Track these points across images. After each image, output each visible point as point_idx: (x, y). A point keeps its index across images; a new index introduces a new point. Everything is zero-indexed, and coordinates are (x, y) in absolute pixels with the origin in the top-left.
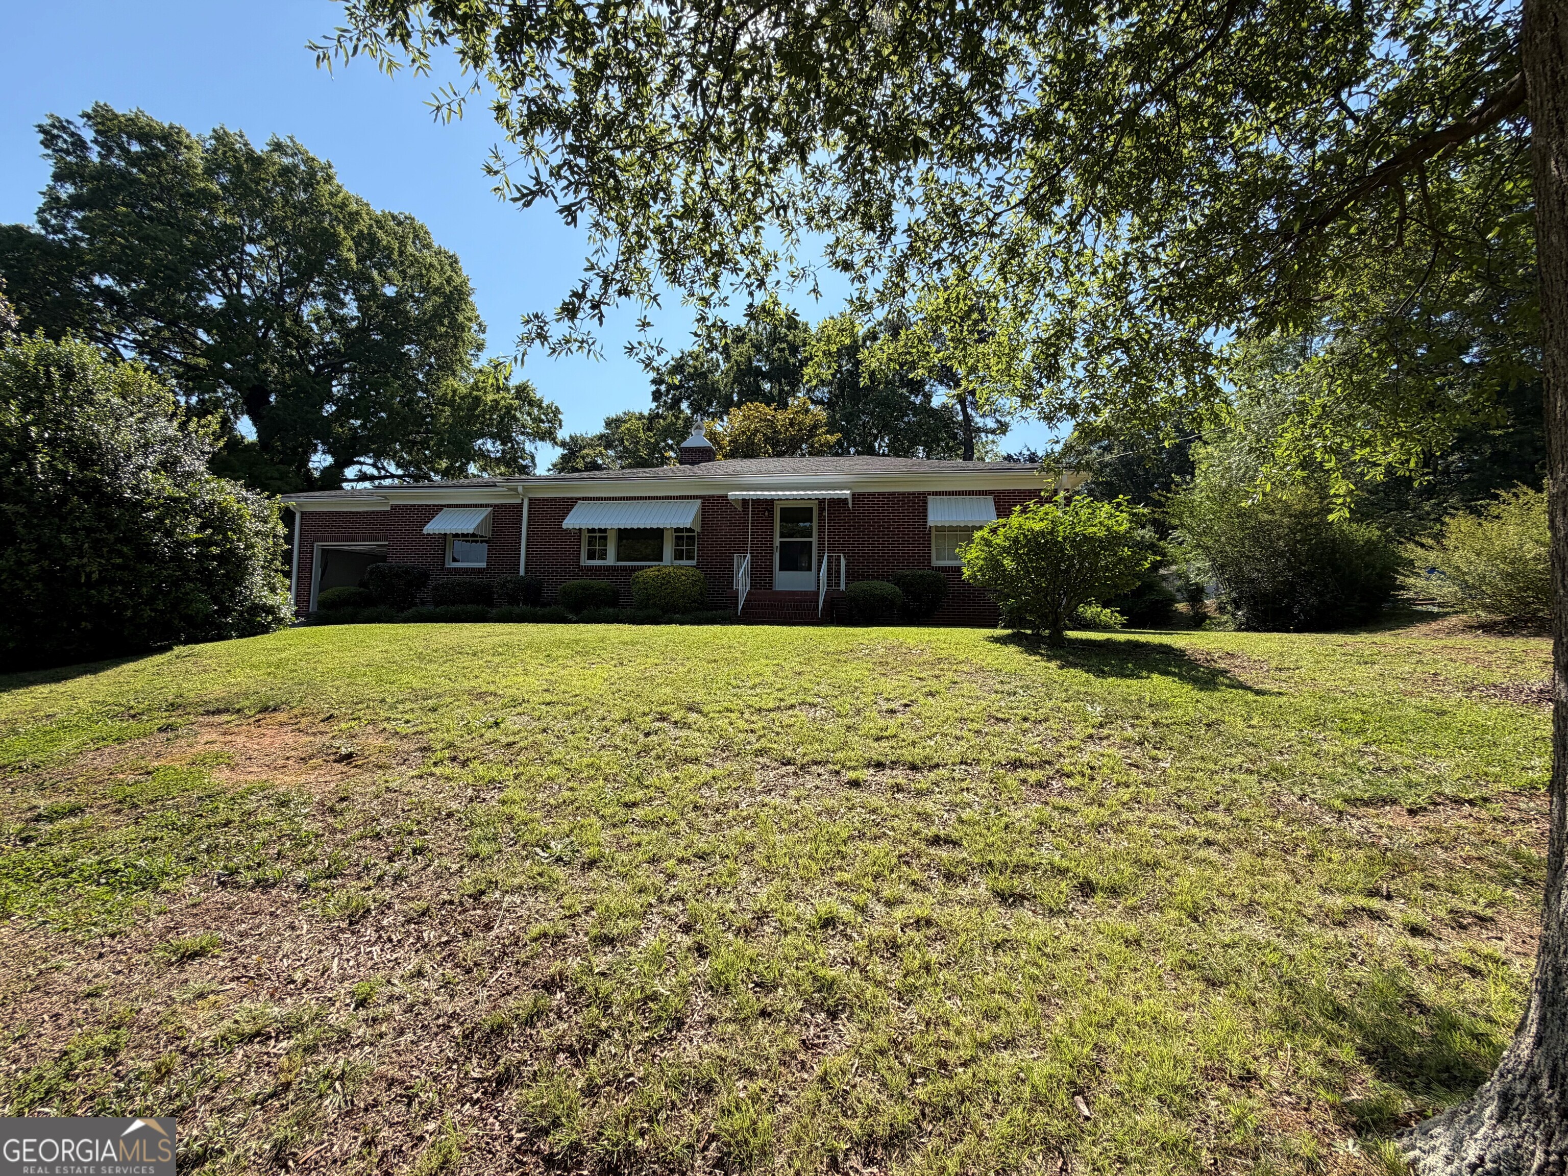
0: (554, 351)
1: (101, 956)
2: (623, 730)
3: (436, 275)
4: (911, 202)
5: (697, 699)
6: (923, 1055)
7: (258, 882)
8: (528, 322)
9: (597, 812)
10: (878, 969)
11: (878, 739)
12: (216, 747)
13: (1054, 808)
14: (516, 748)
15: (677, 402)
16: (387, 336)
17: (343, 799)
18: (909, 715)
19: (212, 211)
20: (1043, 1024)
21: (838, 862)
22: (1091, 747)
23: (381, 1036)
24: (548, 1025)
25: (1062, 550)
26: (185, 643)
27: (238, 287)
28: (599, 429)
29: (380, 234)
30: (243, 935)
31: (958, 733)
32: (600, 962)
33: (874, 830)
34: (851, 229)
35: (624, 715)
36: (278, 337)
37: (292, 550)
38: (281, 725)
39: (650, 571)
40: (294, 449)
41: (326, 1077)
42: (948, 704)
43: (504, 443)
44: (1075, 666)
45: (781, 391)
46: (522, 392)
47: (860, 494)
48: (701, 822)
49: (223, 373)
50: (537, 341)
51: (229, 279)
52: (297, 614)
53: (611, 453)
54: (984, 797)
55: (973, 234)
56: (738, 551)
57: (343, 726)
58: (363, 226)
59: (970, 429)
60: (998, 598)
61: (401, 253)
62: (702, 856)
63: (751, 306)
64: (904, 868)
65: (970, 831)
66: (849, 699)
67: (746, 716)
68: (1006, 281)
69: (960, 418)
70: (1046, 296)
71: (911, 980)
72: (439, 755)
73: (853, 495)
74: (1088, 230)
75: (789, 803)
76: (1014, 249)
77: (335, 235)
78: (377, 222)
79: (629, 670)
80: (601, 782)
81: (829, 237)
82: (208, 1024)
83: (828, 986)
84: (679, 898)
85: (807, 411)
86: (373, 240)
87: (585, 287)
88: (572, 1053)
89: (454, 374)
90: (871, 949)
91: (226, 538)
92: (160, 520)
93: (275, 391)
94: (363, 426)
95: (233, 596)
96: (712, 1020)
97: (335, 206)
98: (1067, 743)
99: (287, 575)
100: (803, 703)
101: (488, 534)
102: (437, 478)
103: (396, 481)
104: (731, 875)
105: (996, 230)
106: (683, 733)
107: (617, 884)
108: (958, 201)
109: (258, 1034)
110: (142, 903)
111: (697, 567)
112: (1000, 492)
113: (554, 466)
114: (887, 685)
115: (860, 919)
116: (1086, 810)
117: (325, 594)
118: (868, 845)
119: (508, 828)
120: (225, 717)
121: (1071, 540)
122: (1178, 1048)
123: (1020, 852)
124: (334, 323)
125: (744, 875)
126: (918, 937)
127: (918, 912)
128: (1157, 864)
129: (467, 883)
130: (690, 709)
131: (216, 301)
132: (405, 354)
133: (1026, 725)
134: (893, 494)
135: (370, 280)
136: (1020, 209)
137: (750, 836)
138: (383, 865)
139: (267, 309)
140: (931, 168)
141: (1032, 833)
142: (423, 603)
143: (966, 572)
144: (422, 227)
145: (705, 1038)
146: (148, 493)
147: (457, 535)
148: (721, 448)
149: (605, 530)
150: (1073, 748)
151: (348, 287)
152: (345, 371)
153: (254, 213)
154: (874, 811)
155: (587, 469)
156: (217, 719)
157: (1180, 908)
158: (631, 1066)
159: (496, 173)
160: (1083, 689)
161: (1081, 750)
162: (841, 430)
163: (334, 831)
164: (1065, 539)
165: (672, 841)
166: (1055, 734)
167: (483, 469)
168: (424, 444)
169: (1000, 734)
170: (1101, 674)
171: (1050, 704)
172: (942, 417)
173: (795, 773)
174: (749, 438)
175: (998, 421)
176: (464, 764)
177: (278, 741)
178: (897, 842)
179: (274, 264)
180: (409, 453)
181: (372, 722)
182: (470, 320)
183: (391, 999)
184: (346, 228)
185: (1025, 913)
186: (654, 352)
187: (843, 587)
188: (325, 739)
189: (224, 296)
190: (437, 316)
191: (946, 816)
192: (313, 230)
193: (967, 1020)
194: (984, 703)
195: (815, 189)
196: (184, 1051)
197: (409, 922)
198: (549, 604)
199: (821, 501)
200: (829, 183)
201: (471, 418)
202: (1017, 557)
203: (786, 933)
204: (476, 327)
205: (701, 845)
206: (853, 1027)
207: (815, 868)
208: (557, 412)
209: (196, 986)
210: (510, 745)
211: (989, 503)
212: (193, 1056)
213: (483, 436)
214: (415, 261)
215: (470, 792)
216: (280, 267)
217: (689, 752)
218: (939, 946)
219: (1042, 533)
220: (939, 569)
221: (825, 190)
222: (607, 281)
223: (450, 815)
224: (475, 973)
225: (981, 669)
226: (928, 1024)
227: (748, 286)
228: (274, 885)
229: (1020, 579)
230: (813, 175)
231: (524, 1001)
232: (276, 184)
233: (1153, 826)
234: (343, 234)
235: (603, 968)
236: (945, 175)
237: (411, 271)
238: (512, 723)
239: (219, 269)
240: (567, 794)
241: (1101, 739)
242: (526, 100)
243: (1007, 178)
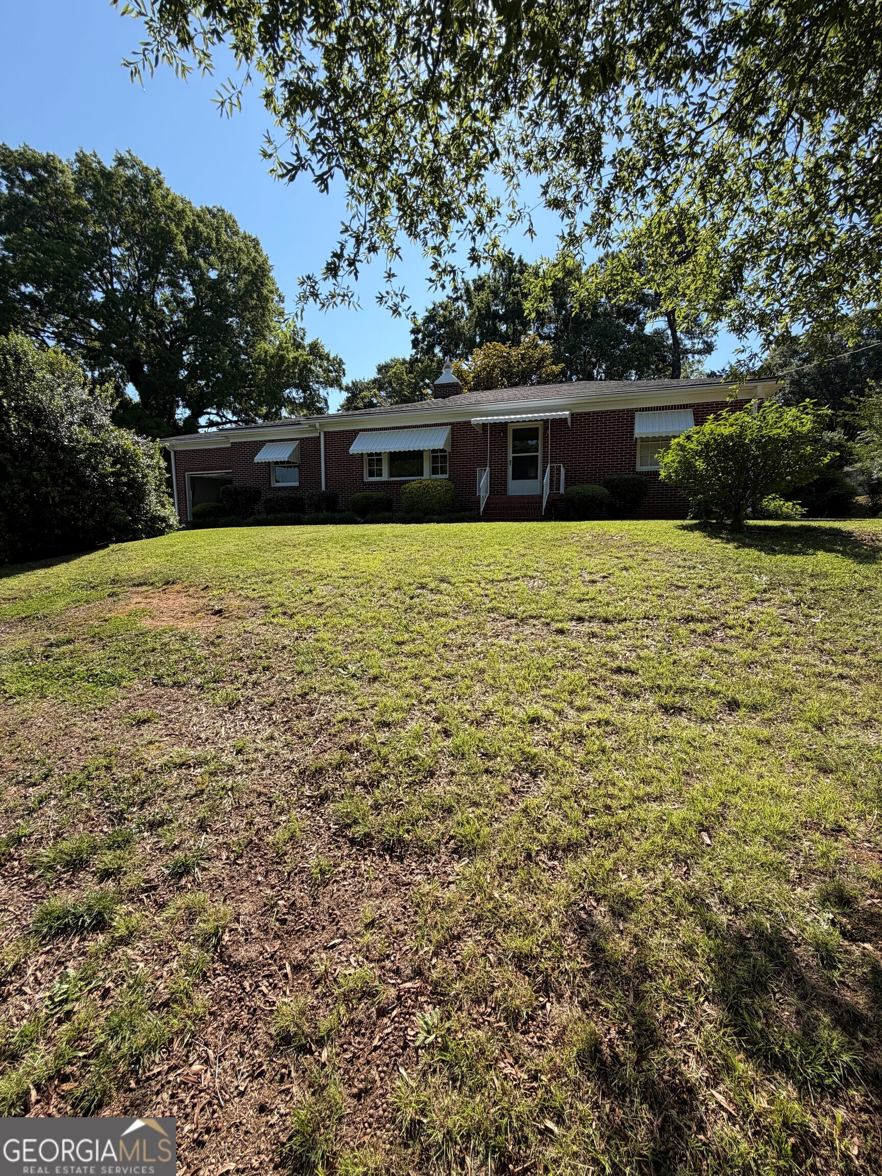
0: (324, 305)
1: (96, 720)
2: (394, 595)
3: (244, 257)
4: (619, 132)
5: (448, 573)
6: (594, 801)
7: (175, 683)
8: (302, 283)
9: (378, 647)
10: (567, 749)
11: (580, 601)
12: (142, 606)
13: (716, 650)
14: (324, 606)
15: (431, 347)
16: (215, 312)
17: (218, 637)
18: (606, 584)
19: (86, 223)
20: (684, 788)
21: (544, 682)
22: (754, 607)
23: (252, 769)
24: (350, 770)
25: (747, 451)
26: (116, 542)
27: (111, 283)
28: (373, 374)
29: (202, 228)
30: (170, 712)
31: (644, 597)
32: (381, 736)
33: (572, 662)
34: (563, 166)
35: (396, 585)
36: (143, 320)
37: (171, 477)
38: (178, 592)
39: (414, 483)
40: (164, 405)
41: (223, 789)
42: (638, 576)
43: (304, 392)
44: (749, 546)
45: (515, 331)
46: (314, 348)
47: (577, 414)
48: (448, 655)
49: (111, 352)
50: (311, 299)
51: (105, 278)
52: (180, 522)
53: (383, 393)
54: (659, 642)
55: (675, 156)
56: (480, 466)
57: (215, 592)
58: (188, 222)
59: (678, 351)
60: (689, 494)
61: (218, 241)
62: (449, 676)
63: (473, 250)
64: (593, 688)
65: (645, 665)
66: (560, 572)
67: (482, 585)
68: (705, 201)
69: (670, 342)
70: (745, 210)
71: (590, 757)
72: (275, 611)
73: (572, 415)
74: (790, 137)
75: (510, 644)
76: (715, 167)
77: (169, 232)
78: (198, 216)
79: (399, 554)
80: (381, 629)
81: (544, 177)
82: (156, 757)
83: (533, 758)
84: (432, 701)
85: (537, 346)
86: (197, 234)
87: (342, 248)
88: (365, 786)
89: (265, 338)
90: (564, 737)
91: (129, 471)
92: (88, 459)
93: (147, 363)
94: (207, 385)
95: (139, 510)
96: (453, 773)
97: (167, 207)
98: (733, 605)
99: (171, 495)
100: (525, 576)
101: (297, 460)
102: (260, 421)
103: (234, 426)
104: (468, 688)
105: (697, 149)
106: (438, 597)
107: (392, 692)
108: (663, 124)
109: (184, 764)
110: (113, 692)
111: (449, 479)
112: (699, 405)
113: (342, 406)
114: (591, 563)
115: (557, 719)
116: (741, 652)
117: (196, 508)
118: (567, 672)
119: (321, 656)
120: (145, 588)
121: (755, 441)
122: (785, 808)
123: (683, 680)
124: (178, 305)
125: (477, 688)
126: (598, 731)
127: (600, 716)
128: (794, 690)
129: (297, 688)
130: (442, 581)
131: (98, 296)
132: (229, 325)
133: (701, 591)
134: (606, 412)
135: (198, 267)
136: (723, 123)
137: (482, 664)
138: (245, 676)
139: (132, 299)
140: (638, 95)
141: (695, 667)
142: (259, 513)
143: (663, 474)
144: (230, 217)
145: (448, 783)
146: (78, 442)
147: (277, 463)
148: (466, 383)
149: (380, 454)
150: (737, 608)
151: (184, 274)
152: (190, 343)
153: (113, 221)
154: (573, 650)
155: (365, 407)
156: (140, 589)
157: (808, 720)
158: (401, 795)
159: (270, 156)
160: (753, 564)
161: (744, 609)
162: (565, 360)
163: (215, 656)
164: (751, 441)
165: (428, 666)
166: (724, 598)
167: (291, 413)
168: (249, 396)
169: (678, 598)
170: (773, 552)
171: (722, 575)
172: (654, 342)
173: (517, 624)
174: (489, 373)
175: (705, 342)
176: (291, 617)
177: (177, 602)
178: (589, 670)
179: (132, 262)
180: (240, 404)
181: (232, 590)
182: (271, 292)
183: (256, 750)
184: (177, 225)
185: (683, 720)
186: (399, 299)
187: (562, 491)
188: (205, 601)
189: (104, 292)
190: (248, 292)
191: (628, 654)
192: (153, 230)
193: (630, 783)
194: (668, 575)
195: (533, 132)
196: (146, 770)
197: (264, 709)
198: (343, 511)
199: (545, 421)
200: (545, 124)
201: (279, 373)
202: (708, 460)
203: (504, 725)
204: (276, 298)
205: (448, 669)
206: (547, 783)
207: (527, 685)
208: (341, 363)
209: (148, 737)
210: (320, 604)
211: (689, 414)
212: (151, 773)
213: (288, 386)
214: (228, 247)
215: (296, 634)
216: (136, 264)
217: (441, 609)
218: (614, 738)
219: (730, 437)
220: (642, 473)
221: (542, 132)
222: (359, 241)
223: (284, 648)
224: (305, 739)
225: (669, 550)
226: (600, 784)
227: (471, 232)
228: (184, 686)
229: (709, 478)
230: (530, 118)
231: (335, 756)
232: (124, 194)
233: (797, 664)
234: (176, 231)
235: (383, 740)
236: (652, 99)
237: (226, 256)
238: (320, 590)
239: (97, 270)
240: (358, 636)
241: (763, 601)
242: (286, 84)
243: (710, 94)
